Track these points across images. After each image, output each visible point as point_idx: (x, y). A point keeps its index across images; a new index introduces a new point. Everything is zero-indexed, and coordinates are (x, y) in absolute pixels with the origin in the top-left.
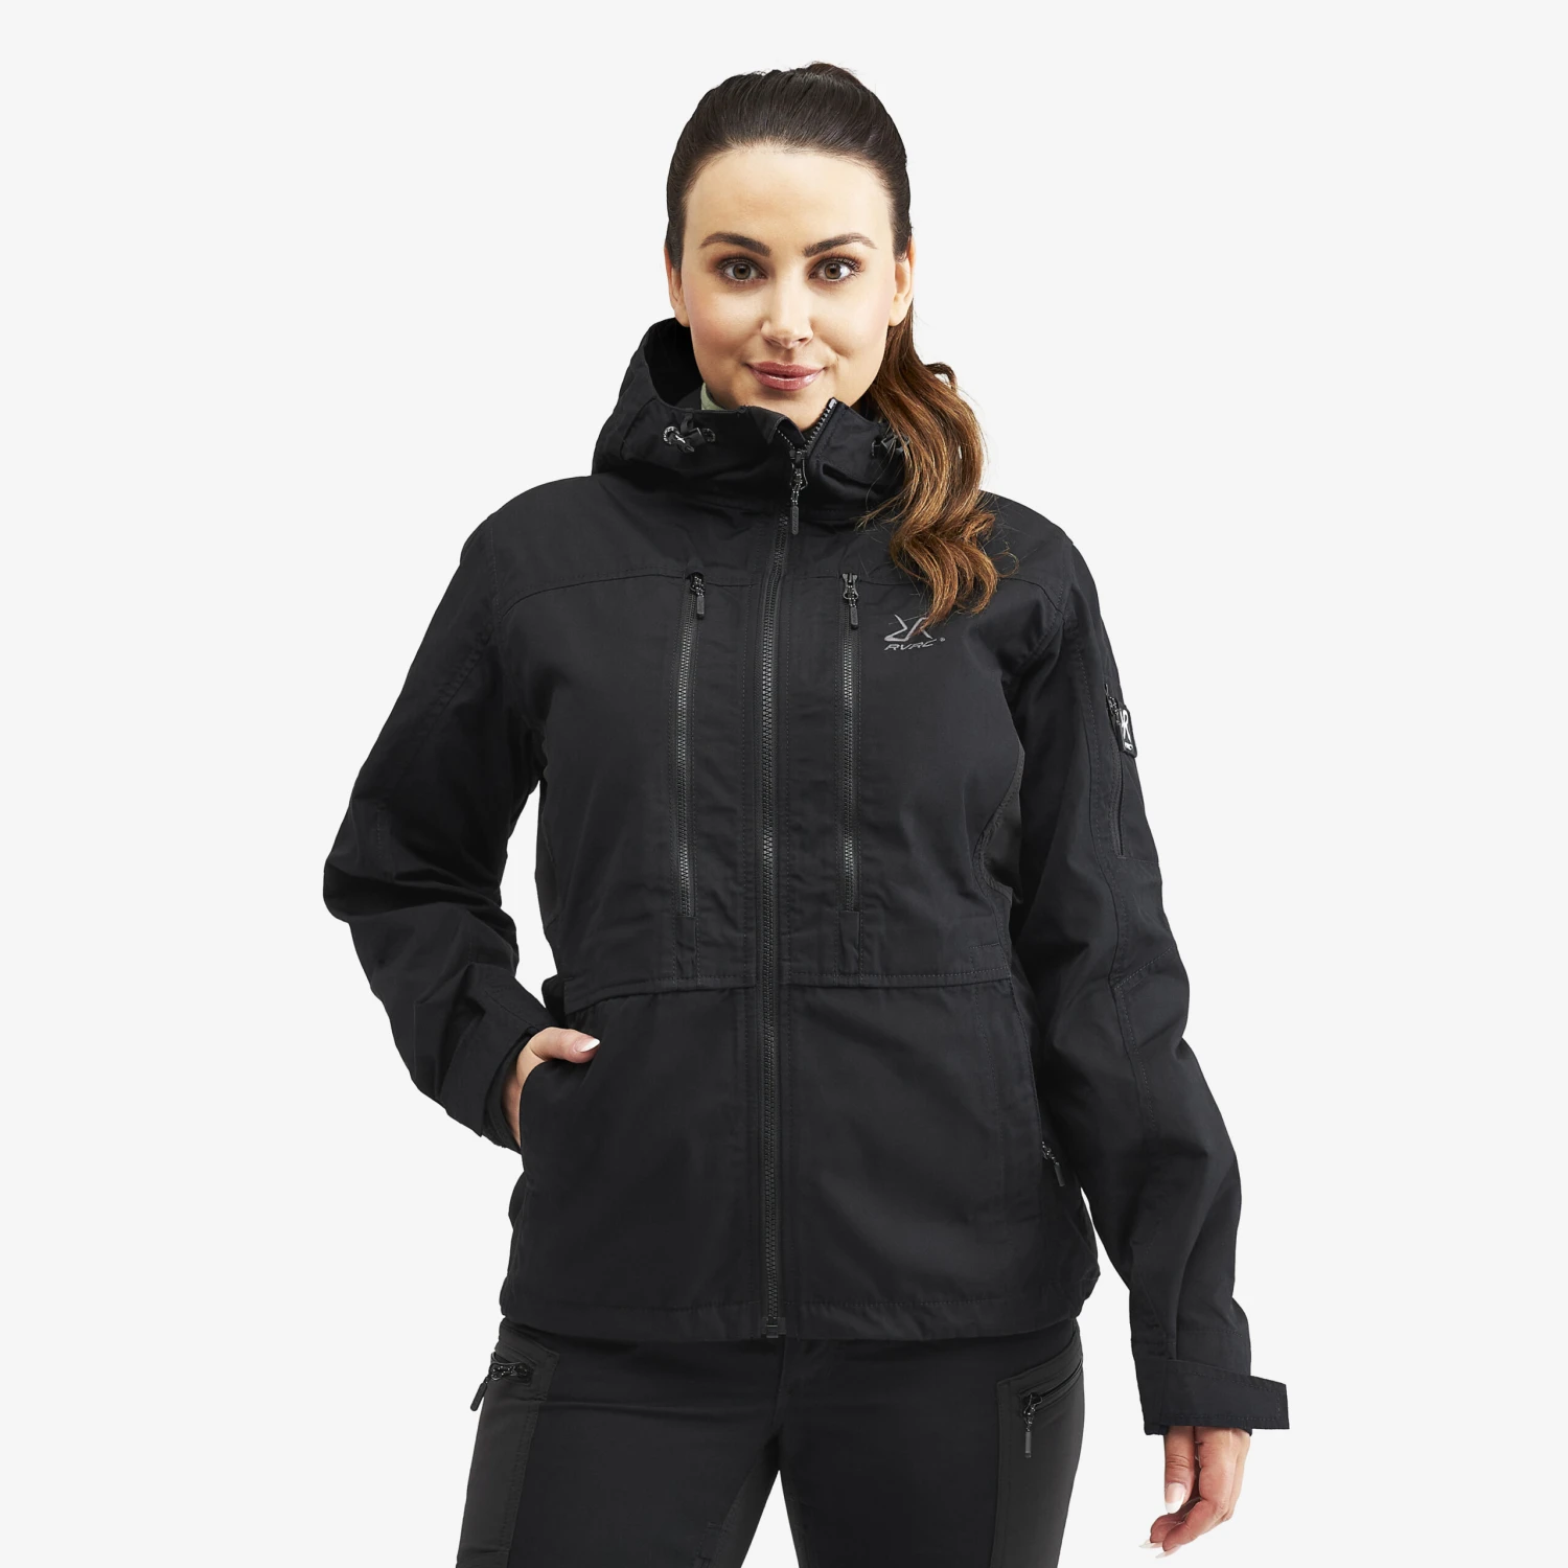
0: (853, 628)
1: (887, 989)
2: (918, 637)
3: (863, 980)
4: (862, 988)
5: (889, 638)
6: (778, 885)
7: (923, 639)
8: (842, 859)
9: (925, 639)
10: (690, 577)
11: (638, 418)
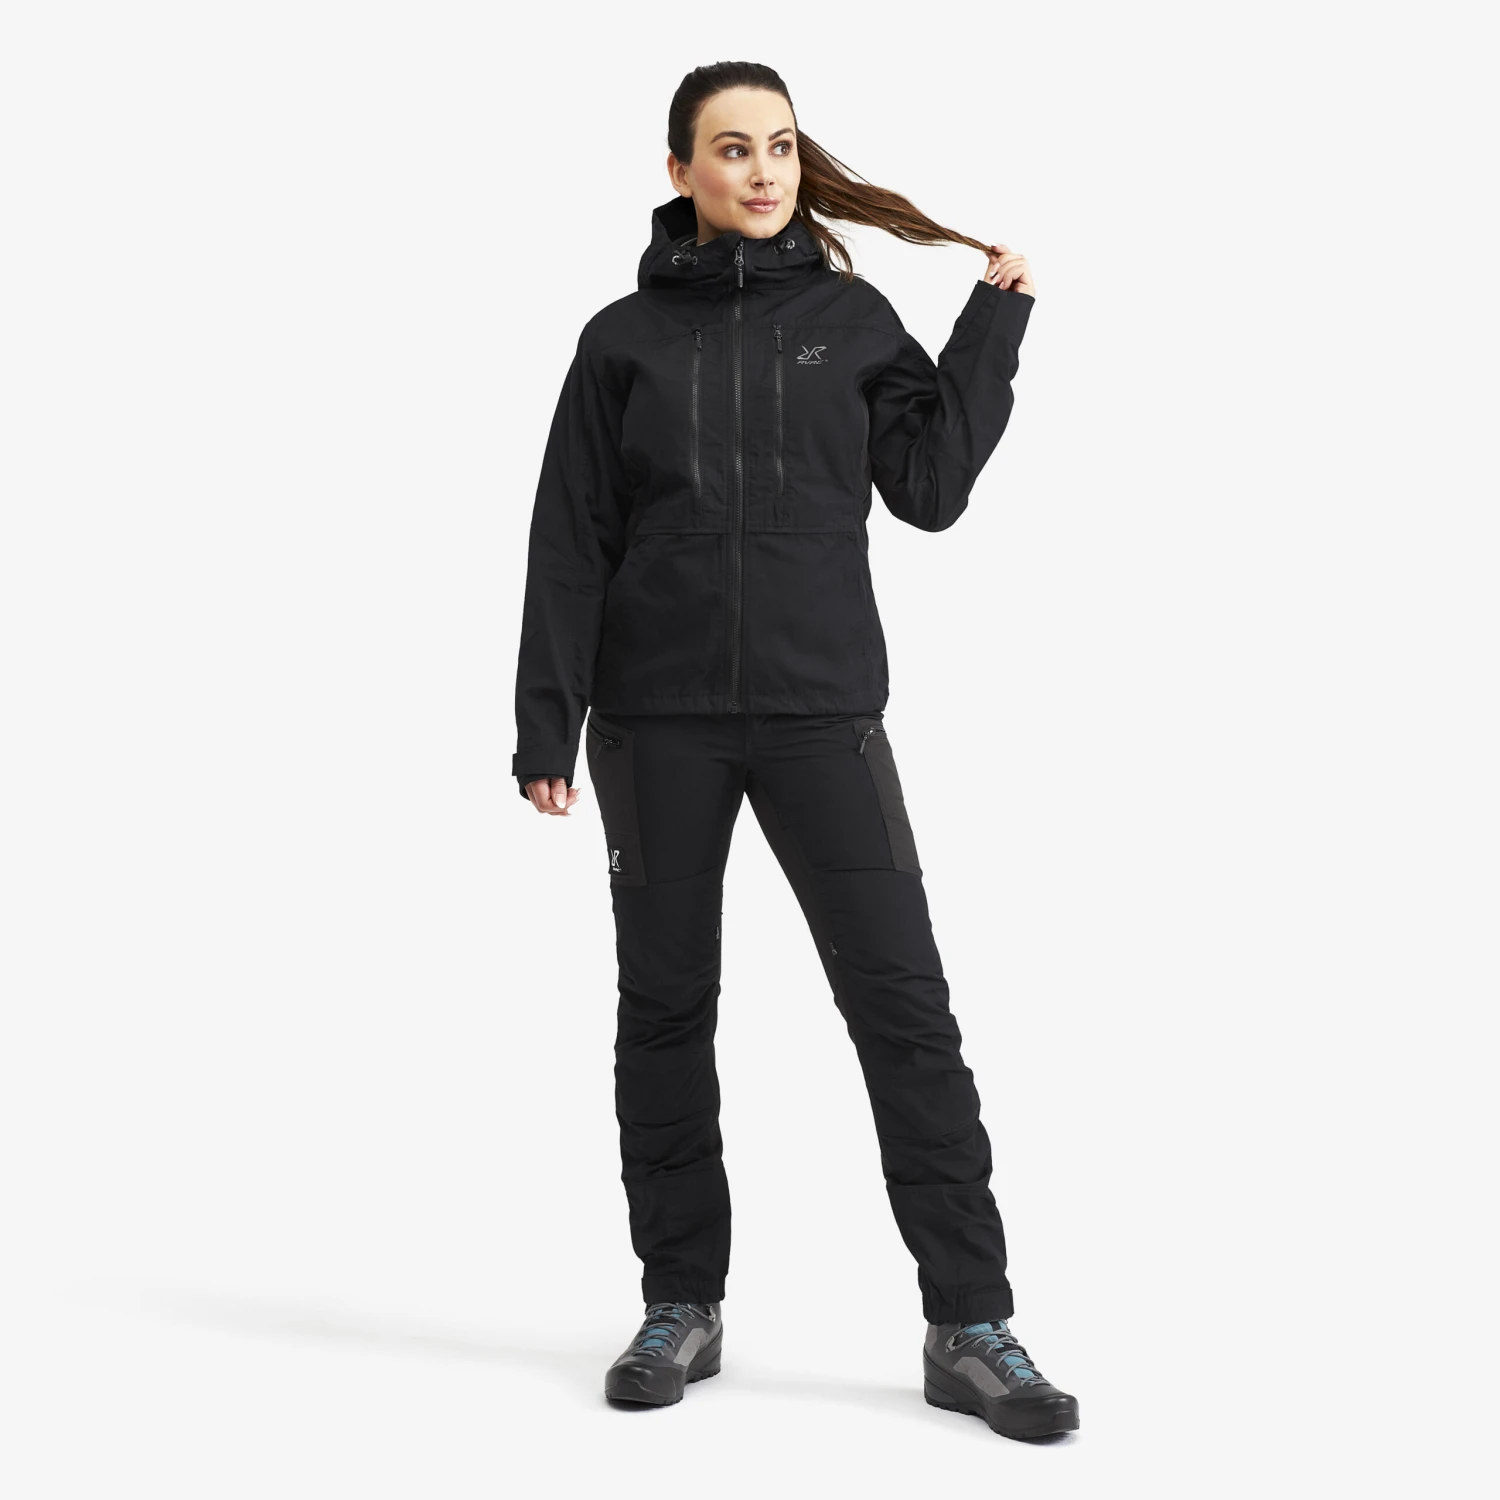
0: (780, 352)
1: (796, 534)
2: (813, 358)
3: (785, 530)
4: (785, 534)
5: (799, 358)
6: (744, 482)
7: (816, 359)
8: (776, 469)
9: (818, 360)
10: (694, 333)
11: (659, 253)
